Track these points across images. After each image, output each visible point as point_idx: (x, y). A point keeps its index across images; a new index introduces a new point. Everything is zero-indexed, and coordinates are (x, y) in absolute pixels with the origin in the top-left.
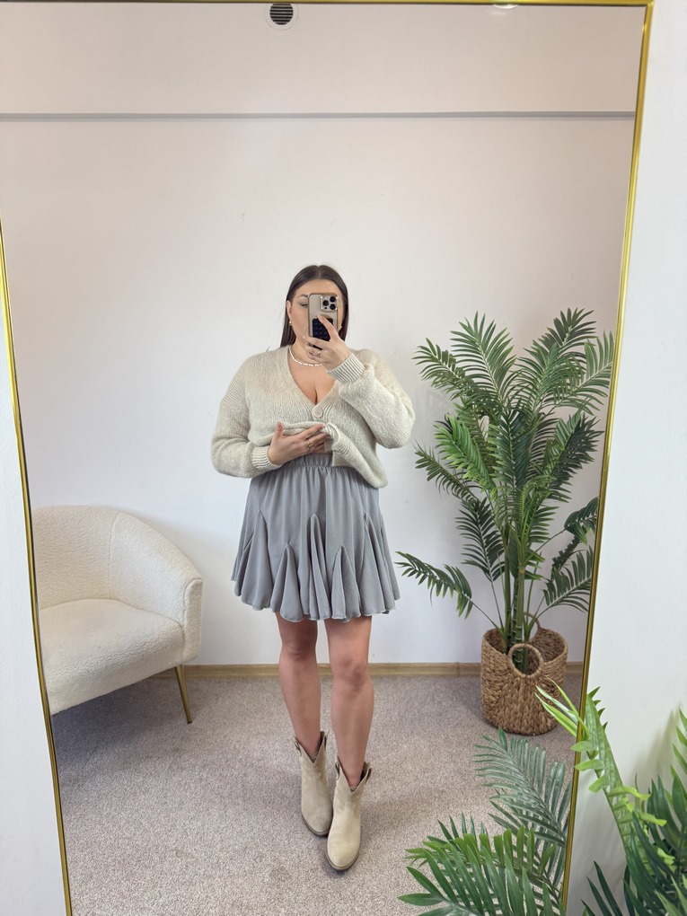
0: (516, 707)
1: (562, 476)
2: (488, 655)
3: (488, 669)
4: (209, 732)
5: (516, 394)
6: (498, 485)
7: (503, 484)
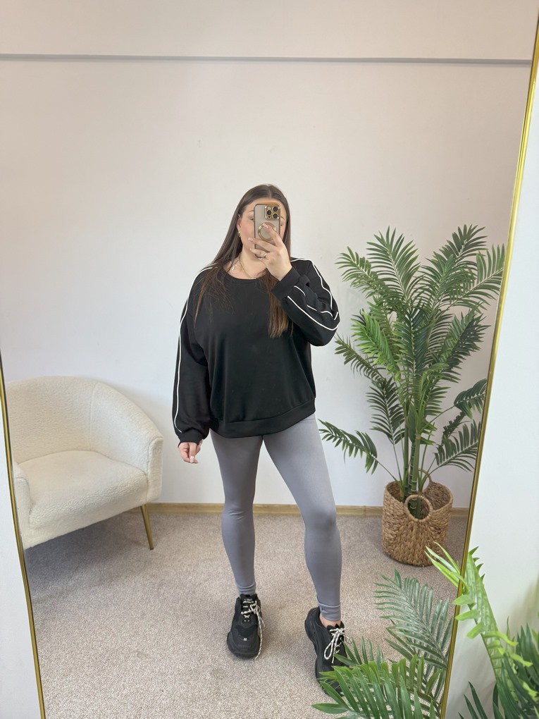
0: (410, 544)
1: (453, 362)
2: (388, 502)
3: (388, 514)
4: (167, 557)
5: (418, 296)
6: (401, 368)
7: (406, 368)
